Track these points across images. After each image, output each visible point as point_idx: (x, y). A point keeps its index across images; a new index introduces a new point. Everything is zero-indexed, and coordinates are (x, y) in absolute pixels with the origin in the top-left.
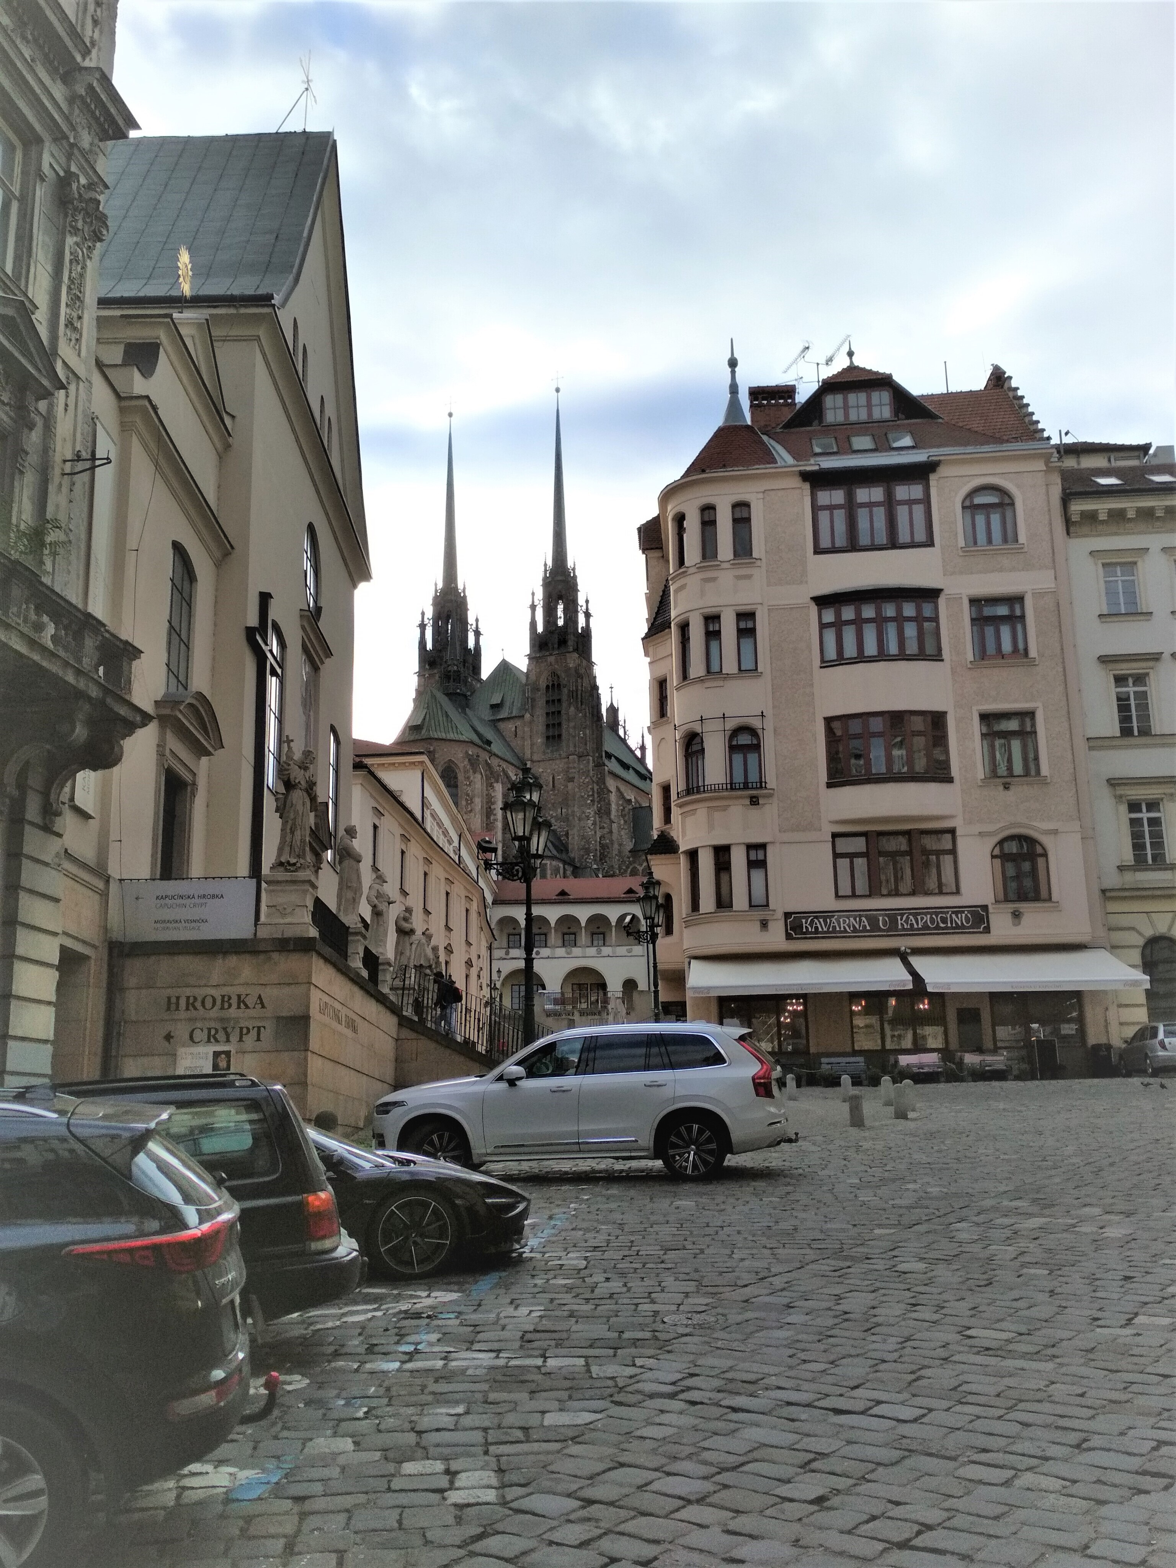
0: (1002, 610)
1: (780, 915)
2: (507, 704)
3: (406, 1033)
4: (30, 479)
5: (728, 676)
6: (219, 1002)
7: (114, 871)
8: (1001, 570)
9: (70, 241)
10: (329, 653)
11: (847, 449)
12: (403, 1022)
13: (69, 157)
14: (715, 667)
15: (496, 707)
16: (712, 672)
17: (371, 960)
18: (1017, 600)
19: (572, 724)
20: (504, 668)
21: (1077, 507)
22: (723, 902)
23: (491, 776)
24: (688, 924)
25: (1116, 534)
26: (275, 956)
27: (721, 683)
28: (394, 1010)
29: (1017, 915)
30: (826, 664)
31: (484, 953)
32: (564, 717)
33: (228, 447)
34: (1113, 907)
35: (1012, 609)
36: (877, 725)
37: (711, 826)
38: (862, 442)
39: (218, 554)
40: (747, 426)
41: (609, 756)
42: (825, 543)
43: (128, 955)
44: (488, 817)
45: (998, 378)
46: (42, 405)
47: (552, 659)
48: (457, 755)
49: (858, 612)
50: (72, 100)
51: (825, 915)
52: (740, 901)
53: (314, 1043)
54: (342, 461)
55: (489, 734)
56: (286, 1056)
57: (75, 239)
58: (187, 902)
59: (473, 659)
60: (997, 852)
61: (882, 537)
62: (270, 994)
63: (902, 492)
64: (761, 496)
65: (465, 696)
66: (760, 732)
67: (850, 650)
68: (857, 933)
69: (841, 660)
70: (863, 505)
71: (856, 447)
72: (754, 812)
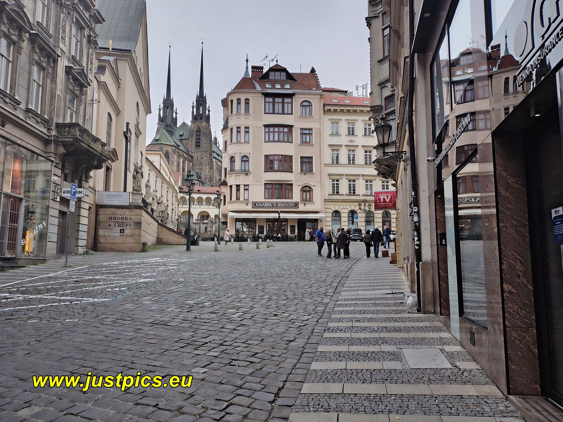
0: (307, 132)
1: (251, 202)
2: (185, 134)
3: (160, 227)
4: (83, 105)
5: (242, 143)
6: (121, 218)
7: (97, 189)
8: (308, 122)
9: (90, 50)
10: (141, 134)
11: (274, 87)
12: (159, 224)
13: (90, 30)
14: (239, 140)
15: (181, 136)
16: (238, 142)
17: (152, 210)
18: (310, 129)
19: (203, 142)
20: (184, 124)
21: (326, 108)
22: (238, 198)
23: (179, 156)
24: (229, 203)
25: (335, 115)
26: (134, 209)
27: (240, 144)
28: (157, 221)
29: (305, 204)
30: (265, 142)
31: (177, 206)
32: (201, 140)
33: (119, 87)
34: (326, 203)
35: (310, 132)
36: (276, 158)
37: (236, 180)
38: (278, 86)
39: (117, 114)
40: (250, 78)
41: (214, 152)
42: (267, 111)
43: (100, 208)
44: (178, 168)
45: (313, 71)
46: (85, 89)
47: (198, 123)
48: (170, 149)
49: (274, 130)
50: (90, 16)
51: (261, 203)
52: (242, 199)
53: (142, 228)
54: (145, 83)
55: (179, 143)
56: (136, 230)
57: (91, 49)
58: (114, 196)
59: (175, 121)
60: (302, 190)
61: (281, 111)
62: (132, 217)
63: (286, 100)
64: (252, 97)
65: (172, 132)
66: (249, 157)
67: (271, 139)
68: (269, 207)
69: (269, 141)
70: (277, 103)
71: (276, 87)
72: (246, 177)
